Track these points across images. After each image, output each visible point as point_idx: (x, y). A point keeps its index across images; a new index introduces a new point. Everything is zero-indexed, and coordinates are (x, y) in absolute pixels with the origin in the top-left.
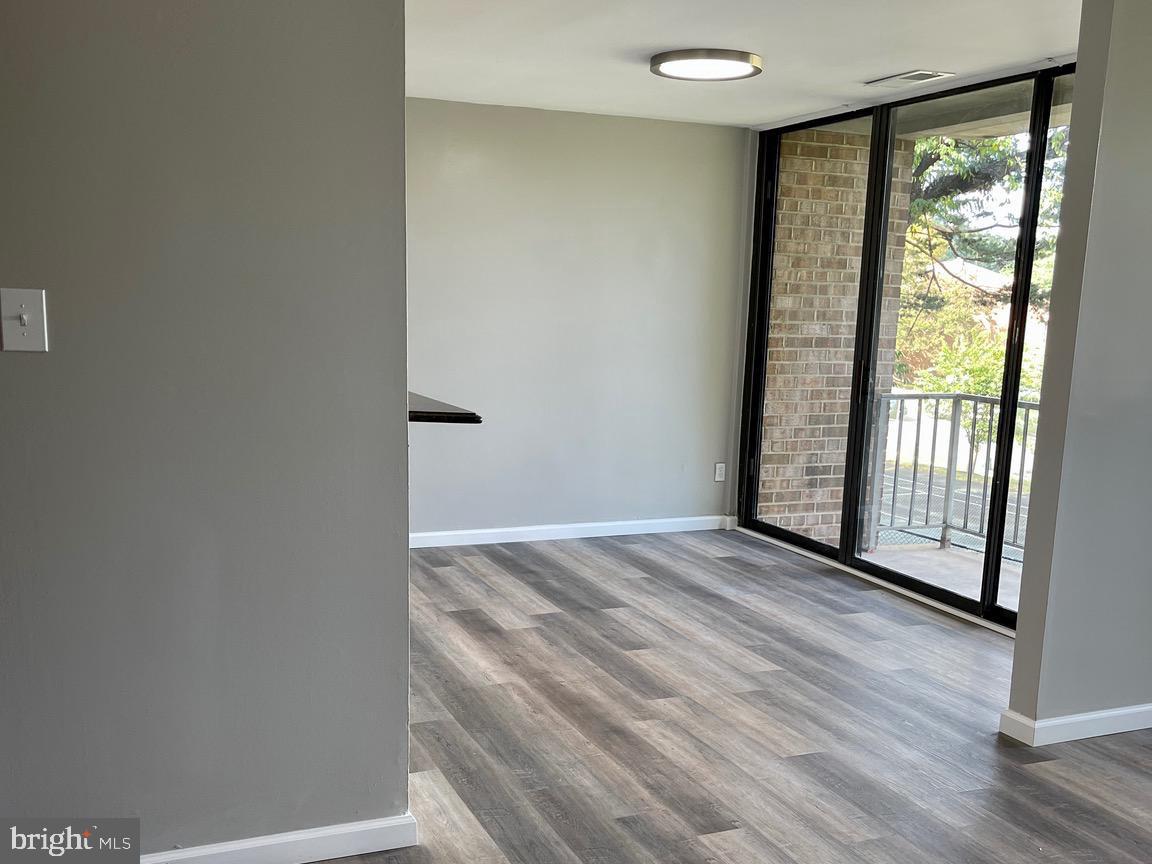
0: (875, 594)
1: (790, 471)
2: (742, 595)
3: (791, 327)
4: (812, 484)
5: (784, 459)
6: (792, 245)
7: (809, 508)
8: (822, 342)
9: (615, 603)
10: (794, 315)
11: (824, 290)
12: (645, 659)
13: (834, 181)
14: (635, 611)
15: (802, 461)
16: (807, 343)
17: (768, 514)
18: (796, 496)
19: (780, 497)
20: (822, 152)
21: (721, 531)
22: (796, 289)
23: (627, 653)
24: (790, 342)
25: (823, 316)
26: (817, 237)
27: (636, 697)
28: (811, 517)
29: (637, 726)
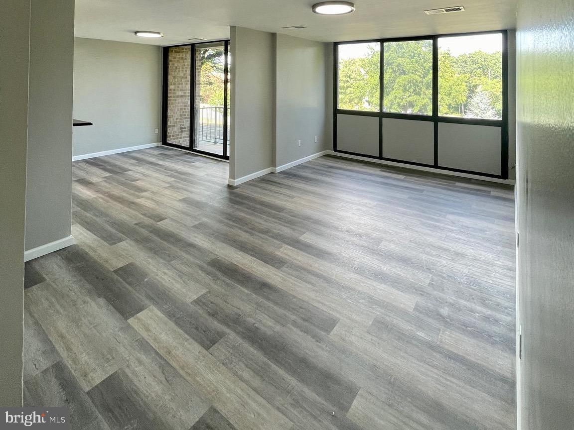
0: (199, 158)
1: (175, 129)
2: (165, 162)
3: (174, 93)
4: (182, 132)
5: (174, 126)
6: (173, 73)
7: (181, 138)
8: (182, 96)
9: (129, 170)
10: (174, 90)
11: (182, 84)
12: (139, 183)
13: (182, 58)
14: (134, 172)
15: (178, 126)
16: (178, 97)
17: (171, 140)
18: (178, 135)
19: (173, 136)
20: (179, 52)
21: (157, 147)
22: (175, 84)
23: (133, 183)
24: (174, 97)
25: (182, 90)
26: (179, 71)
27: (136, 193)
28: (181, 140)
29: (138, 201)
